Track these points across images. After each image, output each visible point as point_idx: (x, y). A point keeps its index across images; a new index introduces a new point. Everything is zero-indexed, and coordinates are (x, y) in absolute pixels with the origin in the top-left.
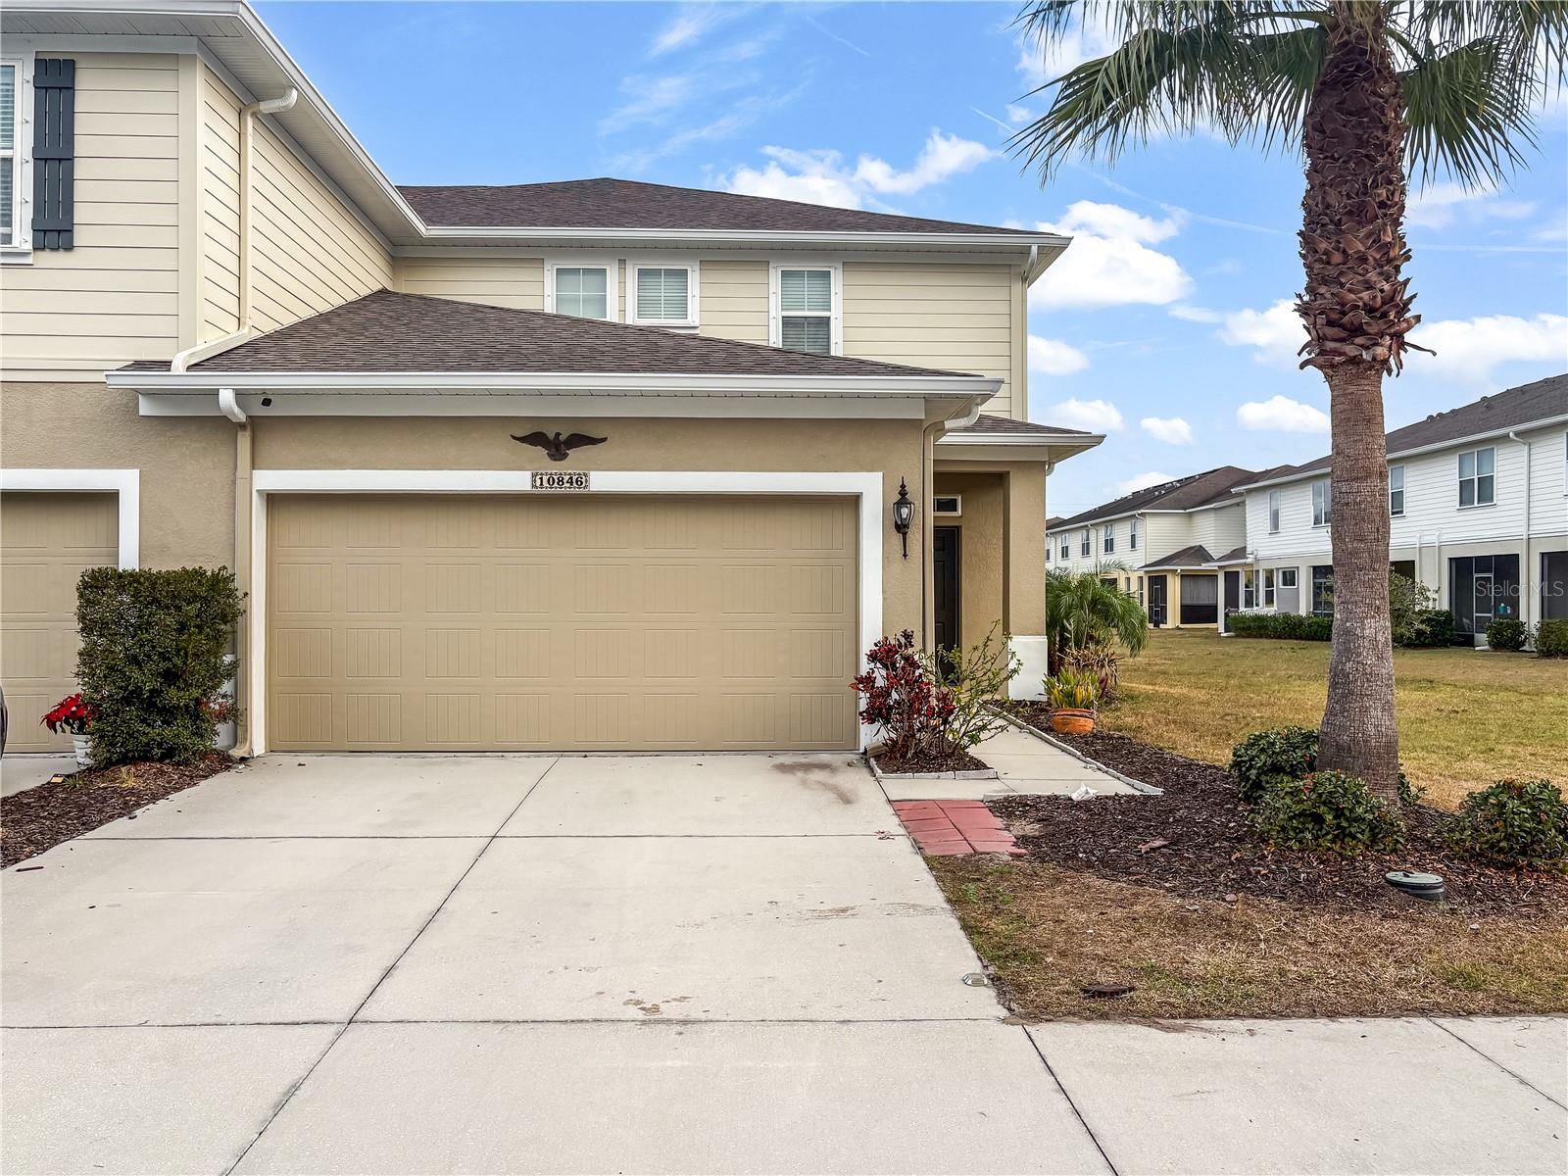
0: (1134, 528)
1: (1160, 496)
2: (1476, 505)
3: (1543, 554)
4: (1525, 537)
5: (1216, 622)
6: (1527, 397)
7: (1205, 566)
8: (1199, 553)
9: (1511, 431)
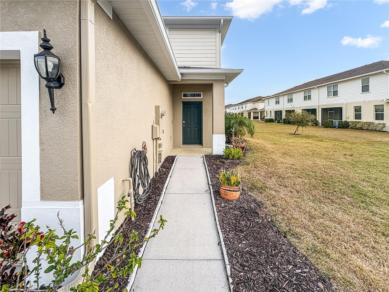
0: (246, 105)
1: (249, 101)
2: (307, 100)
3: (322, 109)
4: (318, 105)
5: (258, 119)
6: (313, 83)
7: (257, 111)
8: (256, 109)
9: (315, 87)
